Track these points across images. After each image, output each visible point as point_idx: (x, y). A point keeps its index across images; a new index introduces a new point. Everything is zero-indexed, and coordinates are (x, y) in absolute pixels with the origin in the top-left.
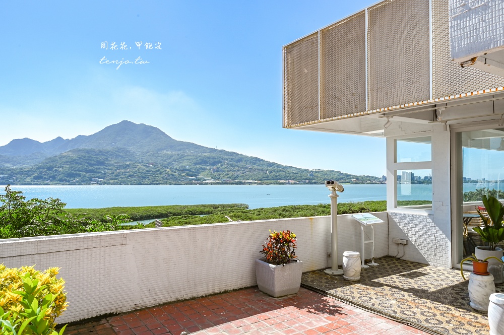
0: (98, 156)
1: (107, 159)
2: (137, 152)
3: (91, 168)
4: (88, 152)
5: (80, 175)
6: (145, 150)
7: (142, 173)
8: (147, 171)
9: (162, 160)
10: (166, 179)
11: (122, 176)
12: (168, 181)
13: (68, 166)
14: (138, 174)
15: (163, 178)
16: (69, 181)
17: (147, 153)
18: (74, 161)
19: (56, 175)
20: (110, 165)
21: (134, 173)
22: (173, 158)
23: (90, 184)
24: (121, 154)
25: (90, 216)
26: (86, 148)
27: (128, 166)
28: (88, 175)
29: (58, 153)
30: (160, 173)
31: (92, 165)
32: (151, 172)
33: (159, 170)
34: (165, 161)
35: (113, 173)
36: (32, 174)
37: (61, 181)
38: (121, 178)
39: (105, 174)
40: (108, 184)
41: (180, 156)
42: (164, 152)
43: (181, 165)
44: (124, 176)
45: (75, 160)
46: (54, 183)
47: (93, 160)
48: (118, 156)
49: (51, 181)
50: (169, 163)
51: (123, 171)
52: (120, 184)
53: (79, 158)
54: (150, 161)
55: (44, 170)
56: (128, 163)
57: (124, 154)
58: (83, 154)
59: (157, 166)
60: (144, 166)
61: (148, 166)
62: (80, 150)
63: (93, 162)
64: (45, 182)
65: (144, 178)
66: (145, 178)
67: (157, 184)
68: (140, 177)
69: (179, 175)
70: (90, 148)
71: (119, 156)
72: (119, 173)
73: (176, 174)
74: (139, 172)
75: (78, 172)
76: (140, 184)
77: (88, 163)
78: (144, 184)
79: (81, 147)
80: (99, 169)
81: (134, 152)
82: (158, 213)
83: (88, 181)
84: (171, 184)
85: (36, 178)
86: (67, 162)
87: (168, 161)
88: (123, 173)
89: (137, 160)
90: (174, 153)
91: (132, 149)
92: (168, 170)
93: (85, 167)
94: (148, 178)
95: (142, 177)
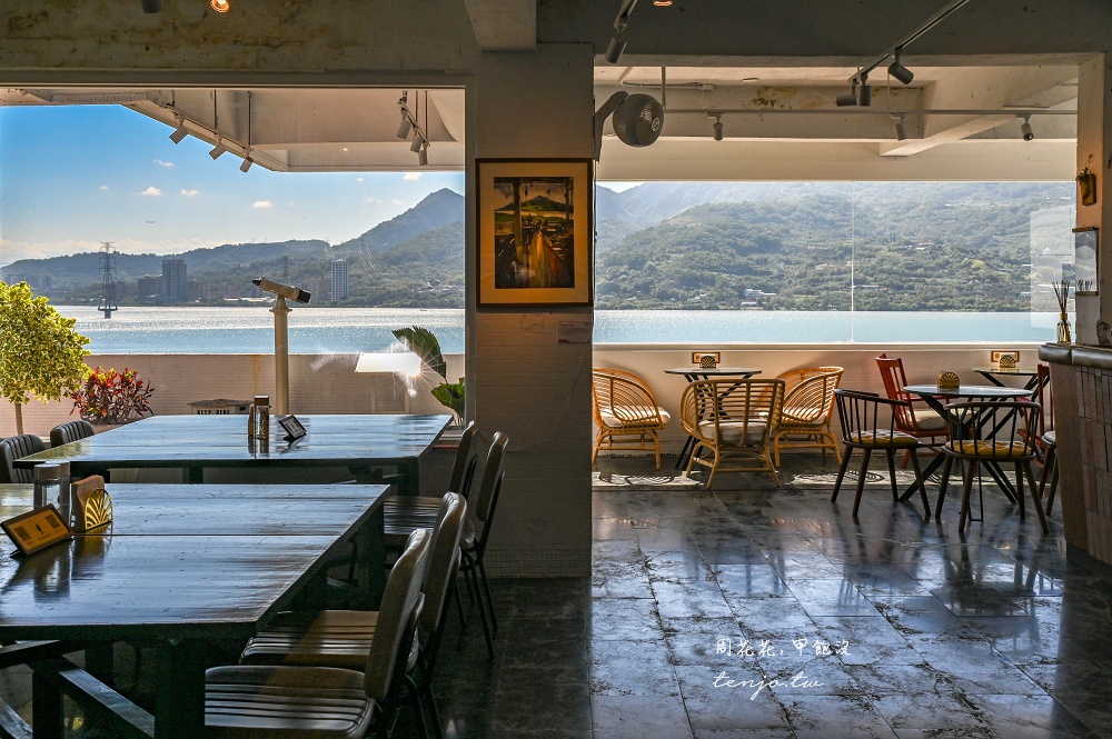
0: (764, 224)
1: (787, 231)
2: (877, 209)
3: (742, 260)
4: (735, 212)
5: (712, 282)
7: (890, 272)
8: (908, 267)
9: (958, 230)
10: (970, 291)
11: (830, 284)
12: (977, 298)
13: (682, 256)
14: (879, 276)
15: (960, 289)
16: (684, 299)
17: (909, 210)
18: (698, 242)
19: (652, 282)
20: (796, 250)
21: (866, 274)
22: (998, 221)
23: (738, 308)
24: (829, 216)
27: (849, 251)
28: (734, 280)
29: (657, 220)
30: (951, 274)
31: (744, 251)
32: (919, 271)
33: (948, 263)
34: (968, 233)
35: (803, 275)
37: (663, 300)
38: (827, 289)
39: (780, 277)
40: (788, 308)
41: (1020, 213)
42: (968, 203)
43: (1026, 244)
44: (837, 284)
45: (699, 238)
46: (648, 302)
47: (749, 237)
48: (819, 222)
49: (639, 297)
50: (984, 241)
51: (833, 266)
52: (825, 308)
53: (711, 231)
54: (919, 235)
55: (622, 269)
56: (850, 243)
57: (838, 216)
58: (722, 219)
59: (941, 248)
60: (898, 250)
61: (912, 252)
63: (747, 243)
64: (626, 302)
65: (898, 288)
66: (900, 288)
67: (940, 308)
68: (885, 286)
69: (1014, 277)
70: (740, 201)
71: (823, 220)
72: (821, 274)
73: (1004, 274)
74: (882, 271)
75: (707, 273)
76: (885, 307)
77: (734, 246)
80: (765, 261)
83: (732, 299)
84: (985, 310)
86: (680, 244)
87: (980, 233)
88: (832, 274)
89: (878, 233)
90: (1000, 205)
92: (977, 263)
93: (727, 257)
94: (912, 288)
95: (892, 286)
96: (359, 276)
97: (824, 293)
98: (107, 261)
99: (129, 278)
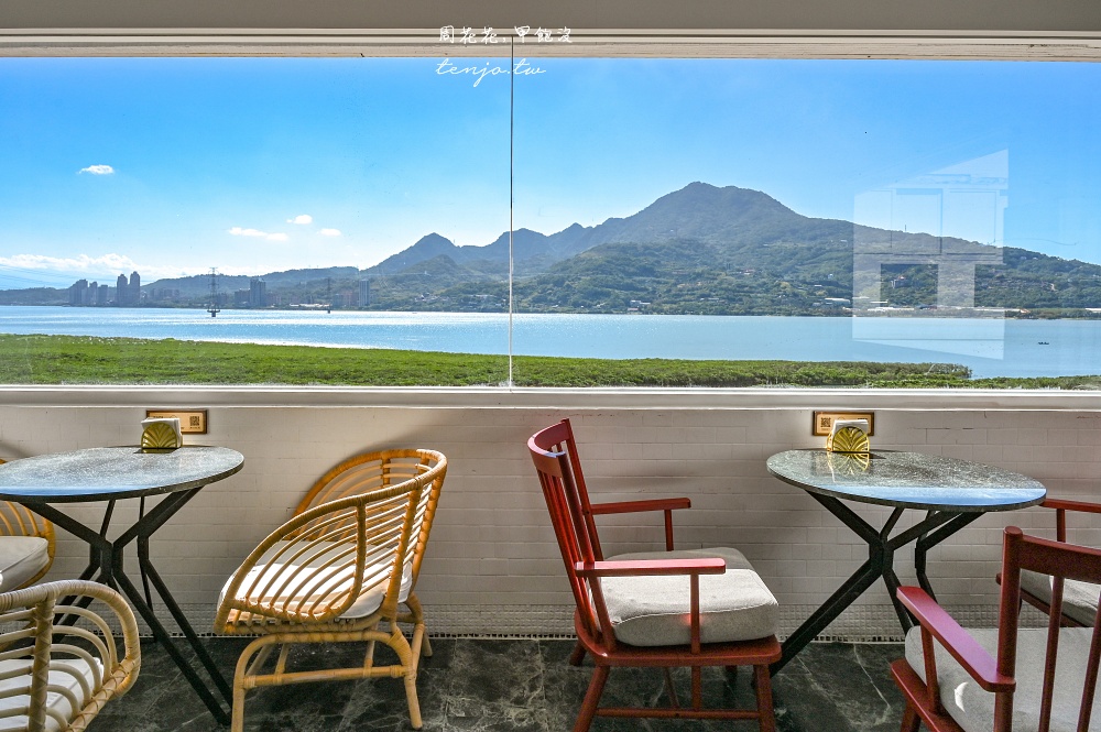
0: (642, 258)
1: (658, 262)
2: (718, 247)
3: (629, 281)
4: (624, 249)
5: (607, 295)
6: (736, 242)
7: (726, 290)
8: (739, 286)
9: (772, 262)
10: (779, 303)
11: (687, 297)
12: (784, 307)
13: (589, 278)
14: (720, 292)
15: (773, 301)
16: (590, 306)
17: (739, 248)
18: (599, 269)
19: (568, 295)
20: (664, 274)
21: (711, 290)
22: (798, 256)
23: (625, 312)
24: (687, 252)
25: (596, 373)
26: (621, 242)
27: (699, 275)
28: (622, 294)
29: (572, 255)
30: (767, 291)
31: (629, 275)
32: (746, 289)
33: (765, 283)
34: (780, 264)
35: (669, 291)
36: (530, 294)
37: (576, 307)
38: (684, 300)
39: (654, 292)
40: (659, 313)
41: (813, 251)
42: (778, 244)
43: (816, 272)
44: (691, 297)
45: (600, 266)
46: (566, 308)
47: (633, 266)
48: (680, 256)
49: (560, 305)
50: (788, 269)
51: (689, 286)
52: (683, 313)
53: (608, 262)
54: (747, 266)
55: (549, 287)
56: (699, 270)
57: (693, 252)
58: (615, 254)
59: (760, 274)
60: (732, 275)
61: (741, 277)
62: (609, 248)
63: (632, 270)
64: (551, 308)
65: (732, 300)
66: (734, 300)
67: (759, 314)
68: (723, 298)
69: (809, 294)
70: (627, 242)
71: (682, 255)
72: (681, 290)
73: (802, 291)
74: (722, 289)
75: (605, 289)
76: (723, 313)
77: (624, 272)
78: (731, 314)
79: (614, 241)
80: (644, 282)
81: (712, 247)
82: (733, 374)
83: (622, 307)
84: (790, 315)
85: (536, 301)
86: (588, 270)
87: (786, 264)
88: (688, 290)
89: (721, 264)
90: (800, 245)
91: (709, 240)
92: (784, 284)
93: (619, 279)
94: (741, 300)
95: (728, 298)
96: (377, 290)
97: (682, 303)
98: (213, 280)
99: (230, 292)
